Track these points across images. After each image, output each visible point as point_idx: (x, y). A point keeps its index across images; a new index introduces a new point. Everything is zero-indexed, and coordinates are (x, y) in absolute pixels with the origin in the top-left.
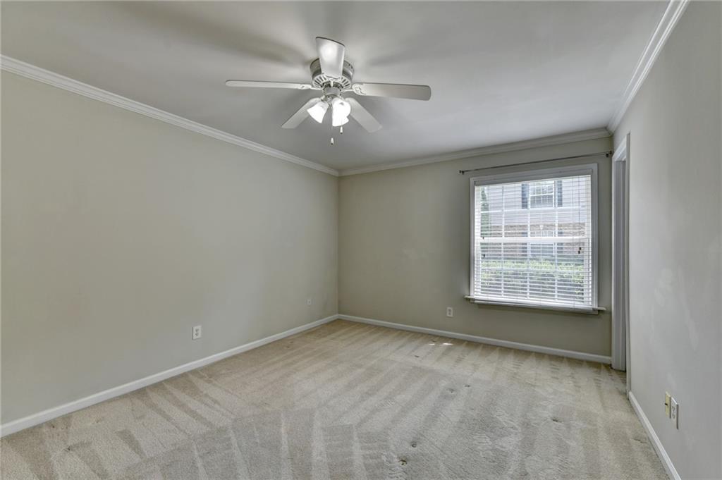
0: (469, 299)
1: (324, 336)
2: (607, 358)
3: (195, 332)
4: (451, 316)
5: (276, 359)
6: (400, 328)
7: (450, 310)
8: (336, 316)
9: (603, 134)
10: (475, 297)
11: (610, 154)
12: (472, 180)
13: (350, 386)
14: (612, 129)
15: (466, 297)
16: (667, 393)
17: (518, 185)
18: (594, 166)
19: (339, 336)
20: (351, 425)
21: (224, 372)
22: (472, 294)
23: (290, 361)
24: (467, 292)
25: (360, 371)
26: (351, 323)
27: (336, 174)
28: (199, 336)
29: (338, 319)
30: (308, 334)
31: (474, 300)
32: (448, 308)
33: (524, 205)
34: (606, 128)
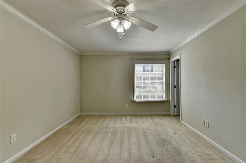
0: (133, 101)
1: (81, 124)
2: (169, 113)
3: (12, 139)
4: (128, 107)
5: (65, 140)
6: (109, 114)
7: (127, 105)
8: (80, 114)
9: (167, 53)
10: (135, 100)
11: (169, 59)
12: (134, 62)
13: (112, 143)
14: (171, 52)
15: (133, 100)
16: (202, 119)
17: (150, 65)
18: (166, 62)
19: (88, 122)
20: (127, 159)
21: (37, 157)
22: (134, 99)
23: (74, 139)
24: (133, 99)
25: (110, 134)
26: (88, 116)
27: (80, 53)
28: (15, 140)
29: (80, 115)
30: (72, 124)
31: (136, 101)
32: (126, 105)
33: (144, 71)
34: (169, 52)
